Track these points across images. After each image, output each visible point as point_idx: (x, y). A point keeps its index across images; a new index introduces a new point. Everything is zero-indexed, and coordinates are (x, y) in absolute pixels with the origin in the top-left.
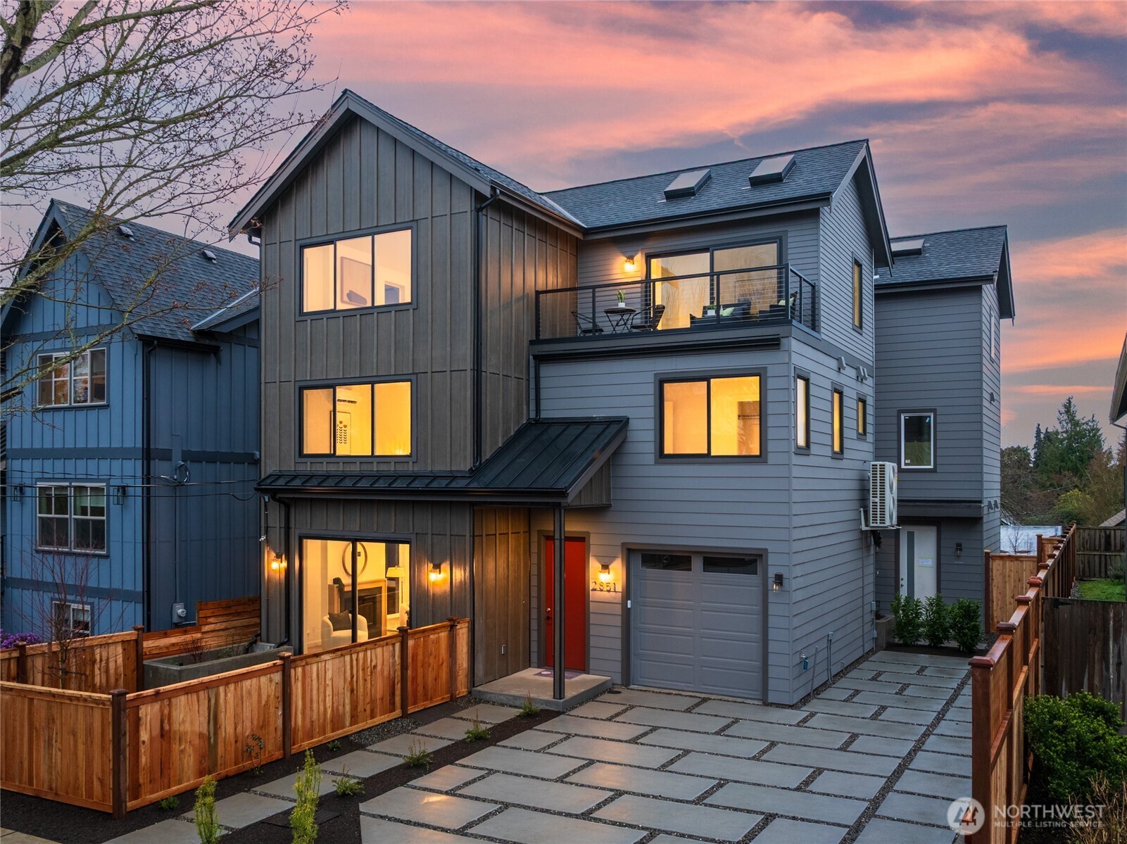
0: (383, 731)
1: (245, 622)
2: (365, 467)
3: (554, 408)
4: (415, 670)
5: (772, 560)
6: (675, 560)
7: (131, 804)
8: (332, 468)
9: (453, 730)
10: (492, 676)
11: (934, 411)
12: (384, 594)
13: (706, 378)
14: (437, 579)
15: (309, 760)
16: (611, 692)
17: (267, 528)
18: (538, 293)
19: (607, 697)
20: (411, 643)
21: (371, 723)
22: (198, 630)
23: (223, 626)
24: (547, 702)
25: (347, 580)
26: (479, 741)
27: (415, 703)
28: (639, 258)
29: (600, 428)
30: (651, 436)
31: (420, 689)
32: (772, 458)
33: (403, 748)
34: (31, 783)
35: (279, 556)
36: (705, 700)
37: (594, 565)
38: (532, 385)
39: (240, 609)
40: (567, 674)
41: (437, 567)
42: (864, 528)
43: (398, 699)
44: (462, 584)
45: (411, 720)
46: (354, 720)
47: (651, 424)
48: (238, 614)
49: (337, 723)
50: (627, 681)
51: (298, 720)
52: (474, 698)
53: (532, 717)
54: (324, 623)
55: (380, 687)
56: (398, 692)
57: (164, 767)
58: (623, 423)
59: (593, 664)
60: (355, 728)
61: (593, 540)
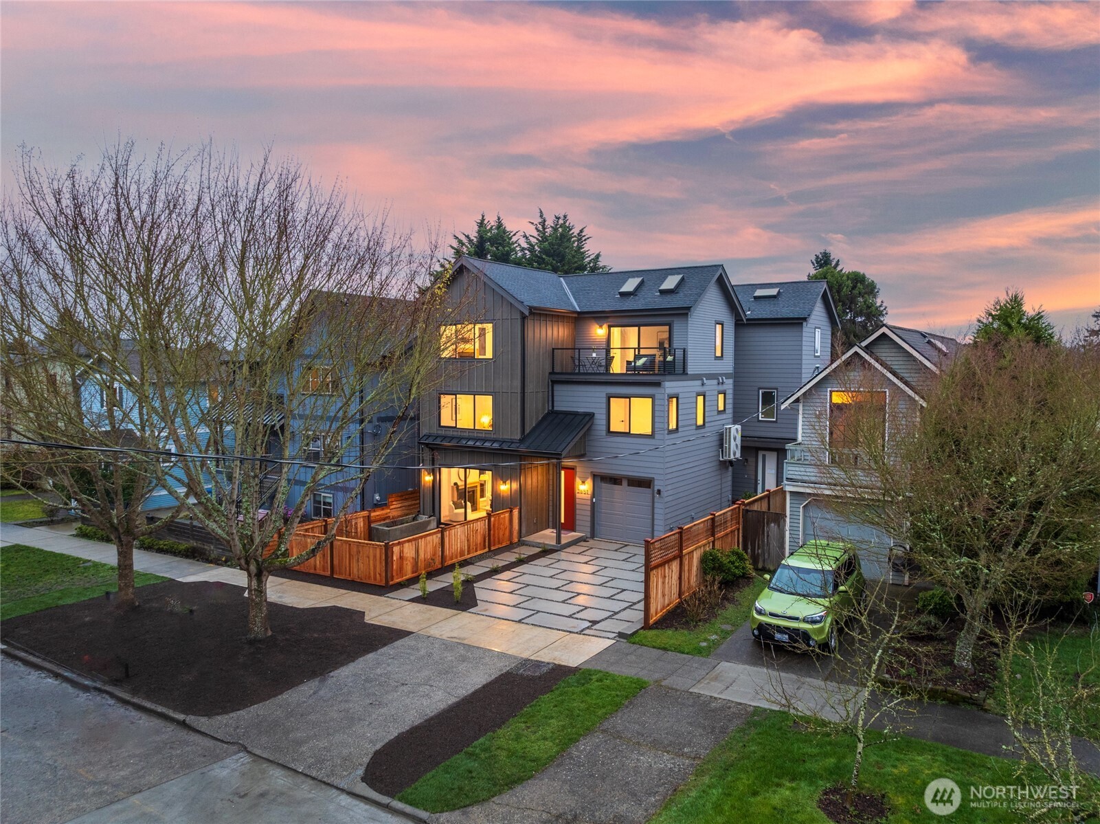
0: (481, 558)
1: (410, 503)
2: (471, 434)
3: (561, 406)
4: (494, 531)
5: (656, 482)
6: (615, 480)
7: (391, 583)
8: (455, 433)
9: (510, 557)
10: (530, 533)
11: (777, 389)
12: (479, 488)
13: (629, 397)
14: (504, 488)
15: (457, 567)
16: (585, 541)
17: (423, 460)
18: (553, 349)
19: (582, 543)
20: (492, 519)
21: (475, 554)
22: (388, 508)
23: (400, 505)
24: (553, 546)
25: (461, 484)
26: (520, 562)
27: (494, 545)
28: (605, 327)
29: (581, 418)
30: (604, 422)
31: (496, 539)
32: (656, 436)
33: (488, 565)
34: (350, 575)
35: (429, 474)
36: (626, 545)
37: (578, 481)
38: (550, 394)
39: (407, 497)
40: (562, 532)
41: (505, 482)
42: (721, 459)
43: (487, 544)
44: (516, 491)
45: (493, 553)
46: (469, 553)
47: (604, 417)
48: (406, 499)
49: (462, 554)
50: (593, 536)
51: (447, 552)
52: (521, 543)
53: (546, 552)
54: (450, 506)
55: (479, 539)
56: (487, 541)
57: (401, 568)
58: (591, 416)
59: (577, 528)
60: (469, 556)
61: (578, 470)
